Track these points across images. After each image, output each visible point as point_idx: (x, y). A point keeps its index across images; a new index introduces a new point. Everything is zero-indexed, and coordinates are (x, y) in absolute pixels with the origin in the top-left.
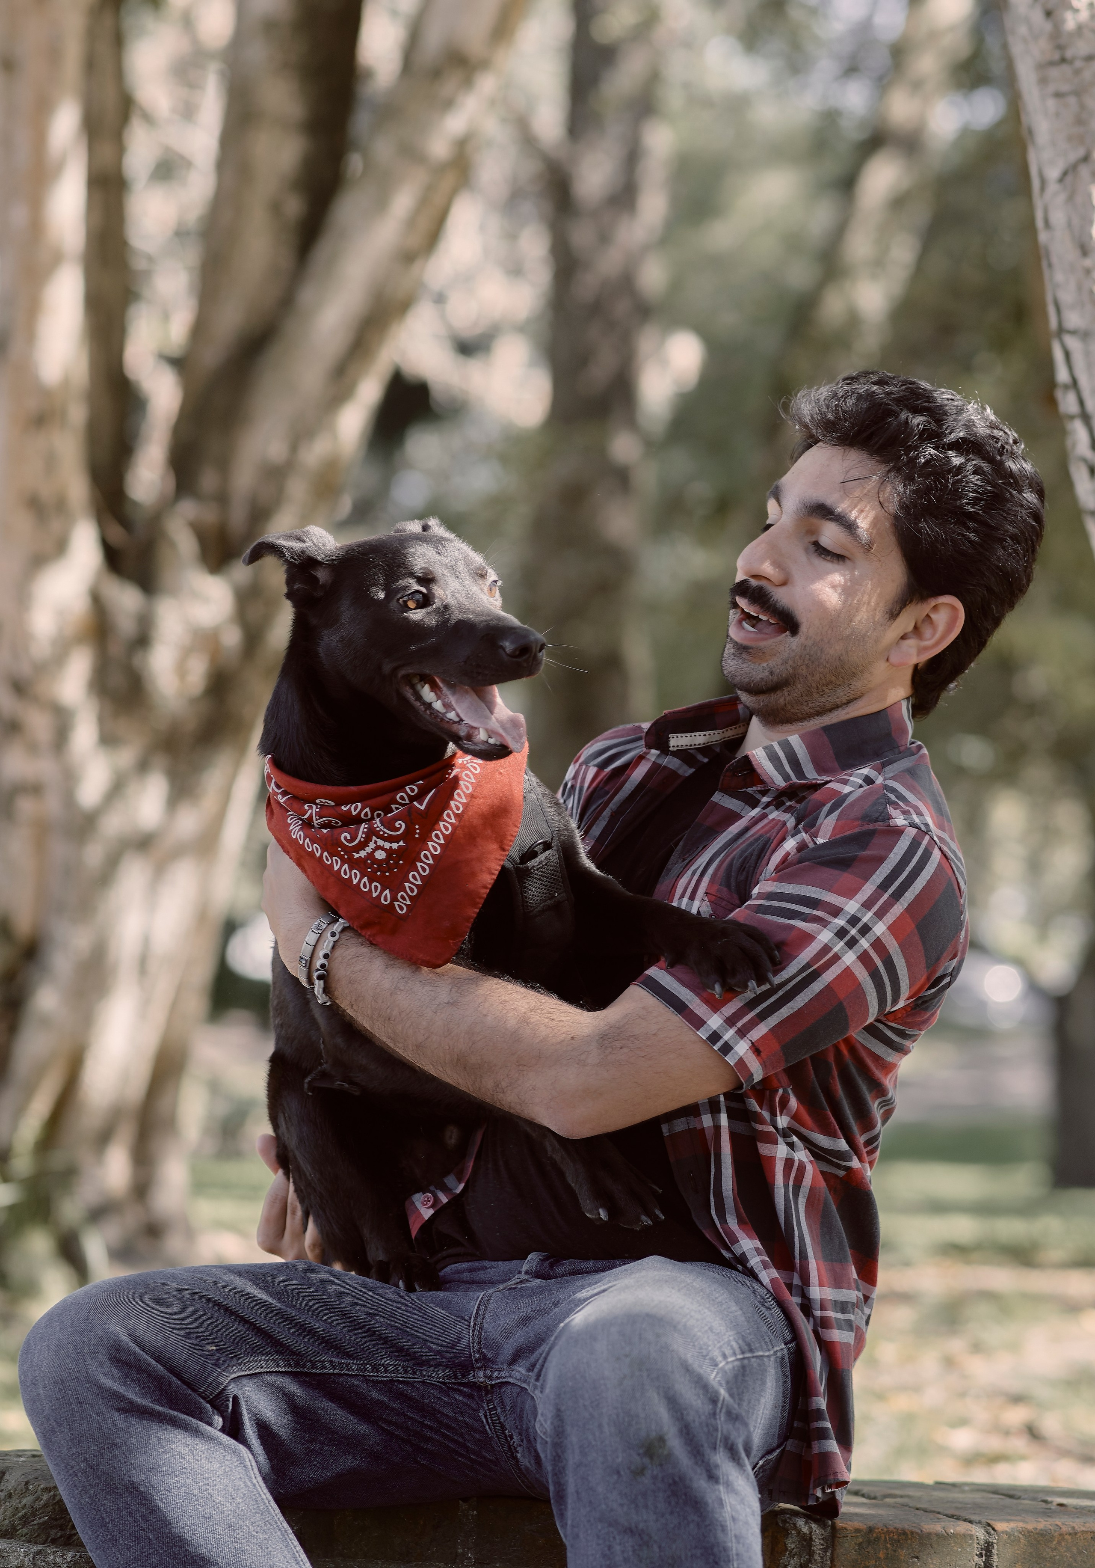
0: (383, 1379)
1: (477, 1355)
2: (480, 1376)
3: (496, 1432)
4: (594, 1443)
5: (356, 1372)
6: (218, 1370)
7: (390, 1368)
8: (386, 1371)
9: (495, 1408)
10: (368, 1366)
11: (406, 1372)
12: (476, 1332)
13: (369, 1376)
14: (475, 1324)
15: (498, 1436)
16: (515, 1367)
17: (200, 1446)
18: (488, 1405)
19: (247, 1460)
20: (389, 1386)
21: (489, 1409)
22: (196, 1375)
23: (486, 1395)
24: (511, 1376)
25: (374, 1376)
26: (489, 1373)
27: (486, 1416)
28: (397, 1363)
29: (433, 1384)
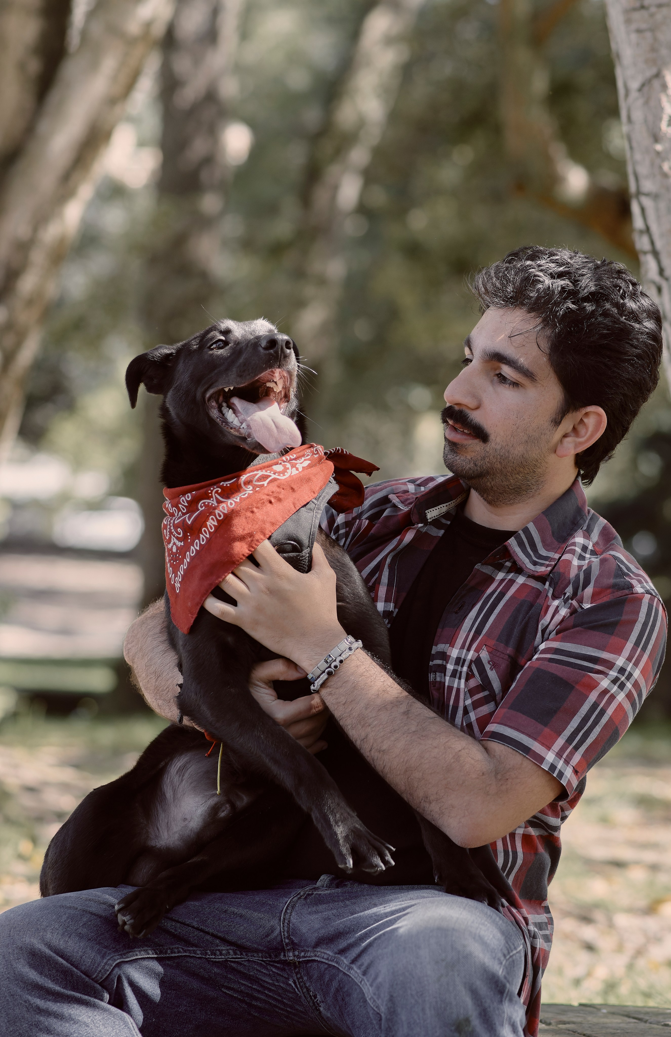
0: (219, 960)
1: (287, 941)
2: (290, 956)
3: (303, 993)
4: (418, 1021)
5: (200, 956)
6: (105, 961)
7: (224, 952)
8: (221, 954)
9: (301, 977)
10: (208, 951)
11: (235, 954)
12: (286, 924)
13: (209, 958)
14: (284, 919)
15: (305, 997)
16: (318, 949)
17: (98, 1016)
18: (296, 976)
19: (130, 1023)
20: (224, 964)
21: (297, 978)
22: (90, 966)
23: (295, 969)
24: (316, 956)
25: (212, 958)
26: (297, 953)
27: (295, 983)
28: (228, 948)
29: (255, 962)
